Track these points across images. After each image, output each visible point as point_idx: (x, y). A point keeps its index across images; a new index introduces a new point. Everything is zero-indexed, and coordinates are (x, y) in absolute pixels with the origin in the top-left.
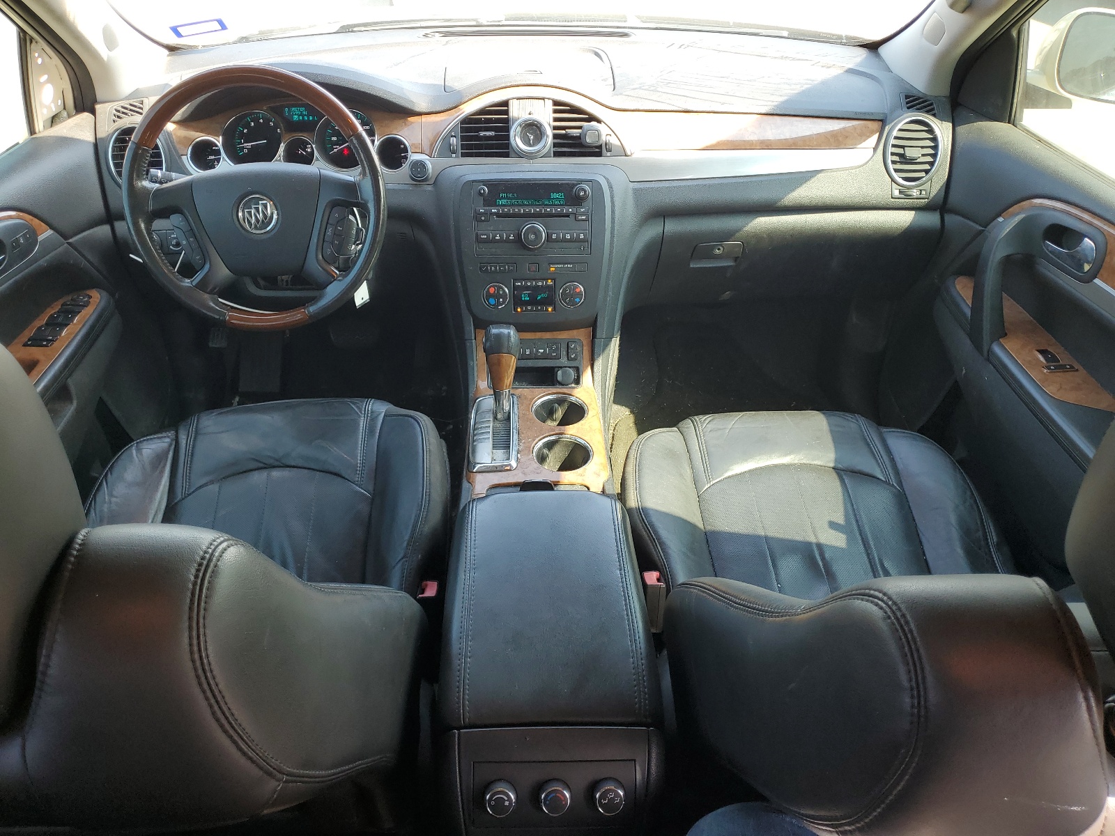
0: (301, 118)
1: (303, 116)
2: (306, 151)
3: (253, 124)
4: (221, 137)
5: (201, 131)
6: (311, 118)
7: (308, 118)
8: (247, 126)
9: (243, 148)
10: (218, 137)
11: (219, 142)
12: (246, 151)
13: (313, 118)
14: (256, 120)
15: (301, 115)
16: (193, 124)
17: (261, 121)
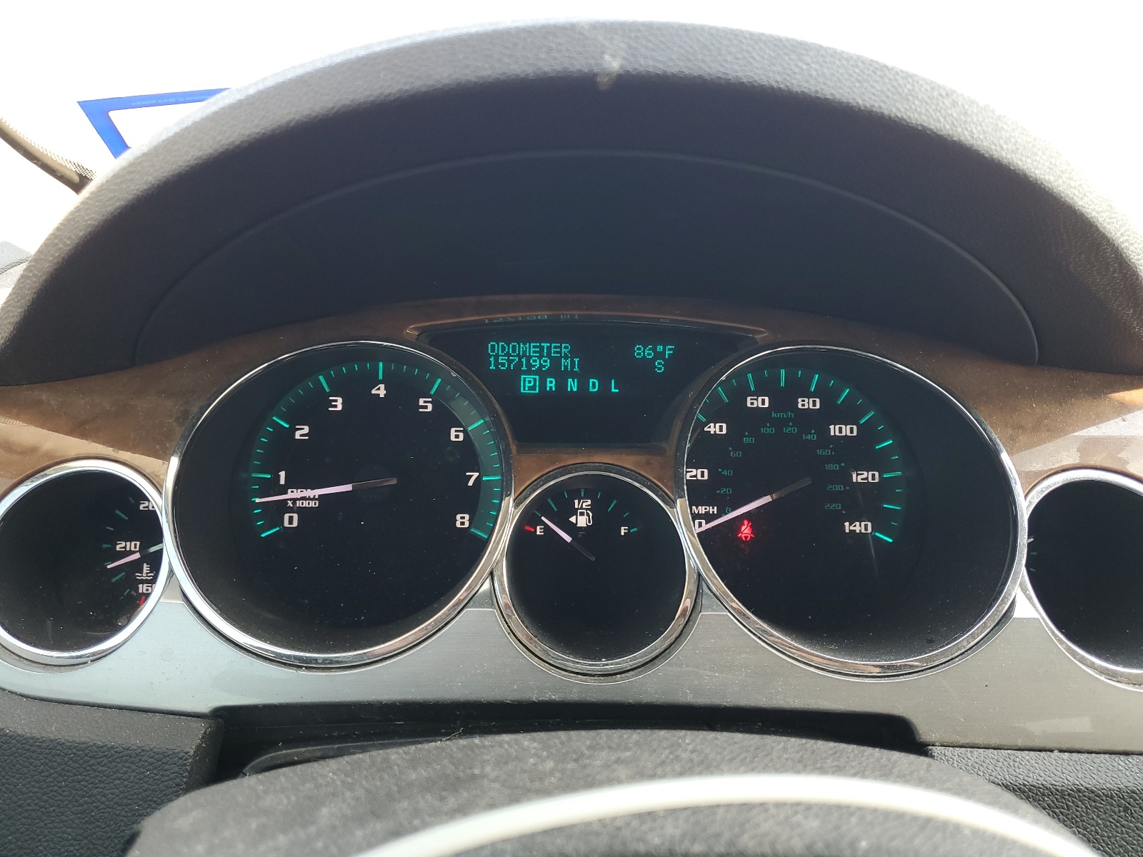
0: (551, 384)
1: (562, 377)
2: (571, 529)
3: (339, 404)
4: (175, 462)
5: (80, 429)
6: (594, 385)
7: (583, 385)
8: (313, 410)
9: (282, 507)
10: (165, 457)
11: (158, 488)
12: (291, 521)
13: (605, 386)
14: (356, 390)
15: (555, 370)
16: (43, 394)
17: (381, 391)
